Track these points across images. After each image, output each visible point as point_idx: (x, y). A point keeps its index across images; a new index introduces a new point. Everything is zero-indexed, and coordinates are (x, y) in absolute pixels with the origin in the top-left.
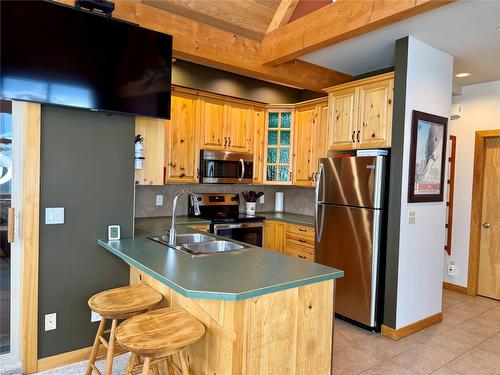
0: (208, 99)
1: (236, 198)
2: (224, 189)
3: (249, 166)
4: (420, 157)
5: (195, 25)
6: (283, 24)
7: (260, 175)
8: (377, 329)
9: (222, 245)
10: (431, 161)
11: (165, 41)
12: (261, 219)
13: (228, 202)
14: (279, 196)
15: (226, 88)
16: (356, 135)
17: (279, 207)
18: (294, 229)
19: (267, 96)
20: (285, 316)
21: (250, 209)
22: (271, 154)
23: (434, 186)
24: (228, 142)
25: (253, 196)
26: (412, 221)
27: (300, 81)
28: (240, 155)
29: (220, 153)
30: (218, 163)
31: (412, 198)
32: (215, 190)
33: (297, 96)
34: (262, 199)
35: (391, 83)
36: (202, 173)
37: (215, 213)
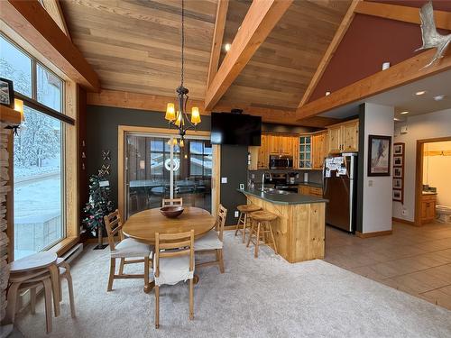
0: (272, 135)
1: (285, 176)
2: (280, 172)
3: (291, 162)
4: (374, 155)
5: (269, 110)
6: (306, 103)
7: (297, 165)
8: (353, 233)
9: (281, 192)
10: (381, 157)
11: (259, 119)
12: (297, 185)
13: (282, 177)
14: (306, 175)
15: (281, 130)
16: (342, 147)
17: (306, 180)
18: (313, 189)
19: (299, 131)
20: (305, 213)
21: (292, 180)
22: (302, 156)
23: (384, 169)
24: (281, 151)
25: (293, 175)
26: (370, 185)
27: (314, 124)
28: (288, 157)
29: (278, 156)
30: (277, 161)
31: (370, 174)
32: (275, 172)
33: (313, 129)
34: (298, 176)
35: (358, 123)
36: (270, 166)
37: (277, 182)
